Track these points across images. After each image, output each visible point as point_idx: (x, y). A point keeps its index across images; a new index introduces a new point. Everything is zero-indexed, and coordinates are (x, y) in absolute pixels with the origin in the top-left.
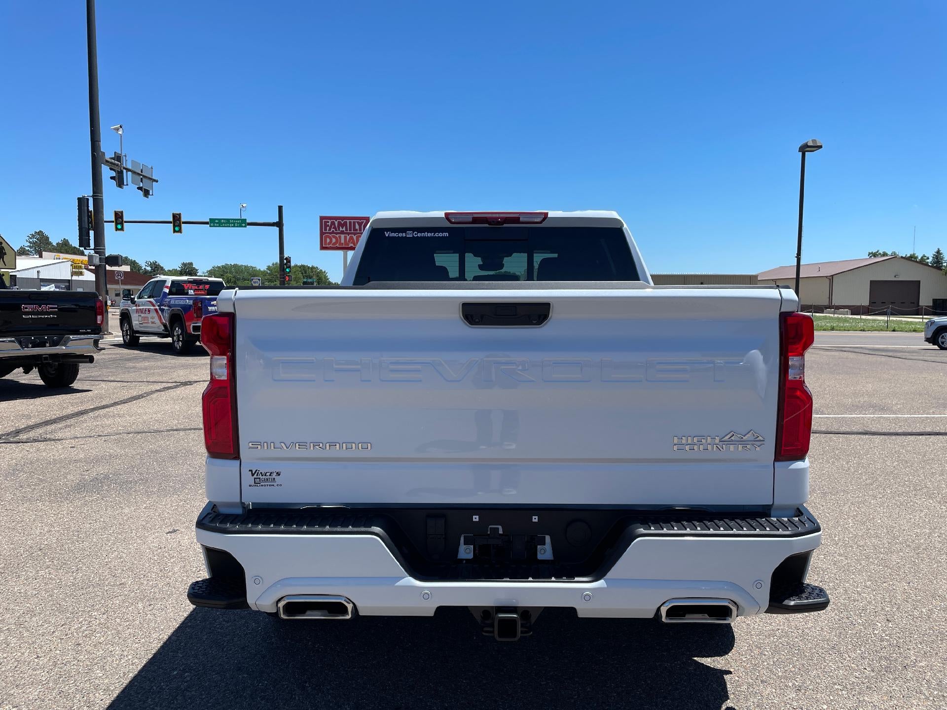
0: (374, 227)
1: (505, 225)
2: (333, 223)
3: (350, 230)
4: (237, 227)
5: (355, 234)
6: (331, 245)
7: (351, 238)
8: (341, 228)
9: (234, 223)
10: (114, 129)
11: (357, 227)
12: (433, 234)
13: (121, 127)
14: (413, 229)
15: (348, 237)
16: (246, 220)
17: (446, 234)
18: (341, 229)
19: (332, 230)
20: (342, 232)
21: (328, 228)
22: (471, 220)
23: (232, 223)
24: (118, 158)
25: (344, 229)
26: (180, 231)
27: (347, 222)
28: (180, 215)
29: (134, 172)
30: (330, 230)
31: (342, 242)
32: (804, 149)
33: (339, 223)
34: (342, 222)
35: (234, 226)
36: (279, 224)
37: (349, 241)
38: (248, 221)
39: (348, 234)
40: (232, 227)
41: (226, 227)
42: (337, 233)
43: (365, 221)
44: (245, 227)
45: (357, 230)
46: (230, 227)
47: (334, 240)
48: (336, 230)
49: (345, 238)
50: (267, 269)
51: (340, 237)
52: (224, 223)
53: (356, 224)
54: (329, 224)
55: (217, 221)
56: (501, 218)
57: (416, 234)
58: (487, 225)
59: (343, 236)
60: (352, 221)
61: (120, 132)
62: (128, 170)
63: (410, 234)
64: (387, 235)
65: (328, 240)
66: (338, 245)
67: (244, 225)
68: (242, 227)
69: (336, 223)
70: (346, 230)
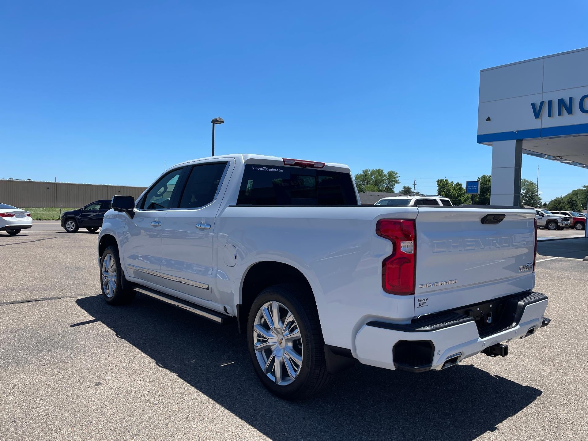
0: (248, 163)
1: (307, 168)
12: (276, 170)
14: (267, 166)
17: (282, 170)
22: (294, 163)
32: (214, 122)
56: (307, 164)
57: (268, 169)
58: (299, 167)
63: (265, 169)
64: (254, 169)
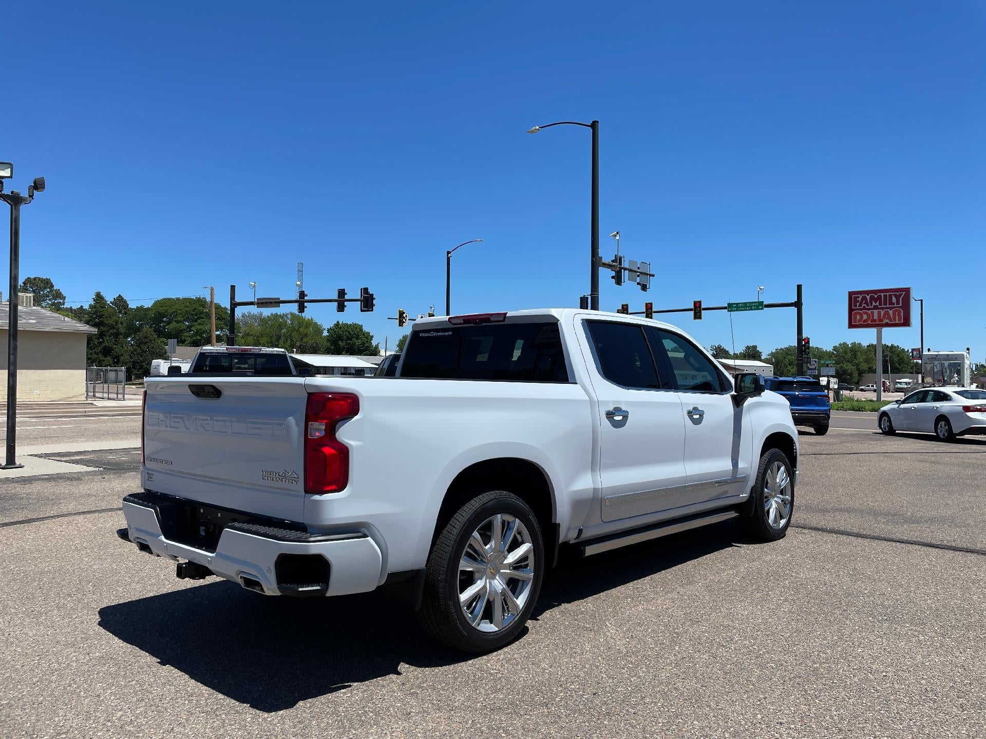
2: (864, 298)
3: (885, 304)
4: (754, 310)
5: (891, 308)
6: (861, 323)
7: (887, 313)
8: (873, 302)
9: (751, 307)
10: (613, 236)
11: (894, 300)
12: (444, 333)
13: (617, 233)
15: (882, 313)
16: (763, 302)
18: (874, 304)
19: (863, 305)
20: (876, 308)
21: (858, 304)
23: (749, 307)
24: (618, 260)
25: (878, 304)
26: (700, 318)
27: (881, 295)
28: (700, 302)
29: (630, 270)
30: (860, 305)
31: (875, 318)
33: (872, 298)
34: (876, 296)
35: (751, 309)
36: (798, 304)
37: (884, 316)
38: (765, 303)
39: (883, 309)
40: (749, 310)
41: (743, 310)
42: (868, 309)
43: (904, 293)
44: (762, 309)
45: (894, 304)
46: (747, 310)
47: (865, 317)
48: (868, 305)
49: (879, 313)
50: (834, 350)
51: (872, 313)
52: (741, 307)
53: (893, 296)
54: (860, 299)
55: (734, 305)
57: (435, 334)
58: (473, 325)
59: (876, 312)
60: (888, 294)
61: (617, 238)
62: (625, 269)
63: (432, 334)
65: (858, 317)
66: (869, 322)
67: (761, 307)
68: (760, 309)
69: (868, 297)
70: (880, 304)
